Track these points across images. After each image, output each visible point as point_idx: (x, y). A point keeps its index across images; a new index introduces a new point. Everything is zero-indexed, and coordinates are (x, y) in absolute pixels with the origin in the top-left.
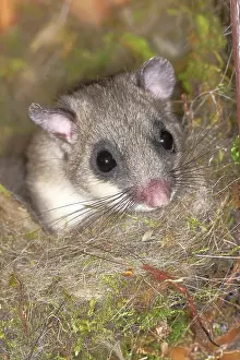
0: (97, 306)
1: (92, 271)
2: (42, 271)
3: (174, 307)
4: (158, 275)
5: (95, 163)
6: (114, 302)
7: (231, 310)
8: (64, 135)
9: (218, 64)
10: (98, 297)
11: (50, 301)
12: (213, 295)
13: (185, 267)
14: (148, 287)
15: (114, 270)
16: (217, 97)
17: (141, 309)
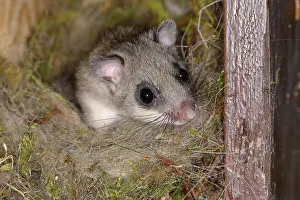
0: (123, 181)
1: (121, 157)
2: (87, 155)
3: (174, 185)
4: (166, 163)
5: (139, 98)
6: (135, 179)
7: (211, 187)
8: (110, 78)
9: (210, 22)
10: (124, 174)
11: (91, 176)
12: (201, 177)
13: (184, 158)
14: (158, 170)
15: (136, 157)
16: (208, 44)
17: (153, 185)
